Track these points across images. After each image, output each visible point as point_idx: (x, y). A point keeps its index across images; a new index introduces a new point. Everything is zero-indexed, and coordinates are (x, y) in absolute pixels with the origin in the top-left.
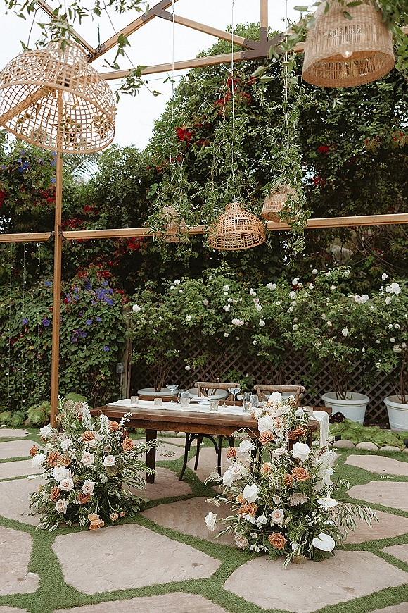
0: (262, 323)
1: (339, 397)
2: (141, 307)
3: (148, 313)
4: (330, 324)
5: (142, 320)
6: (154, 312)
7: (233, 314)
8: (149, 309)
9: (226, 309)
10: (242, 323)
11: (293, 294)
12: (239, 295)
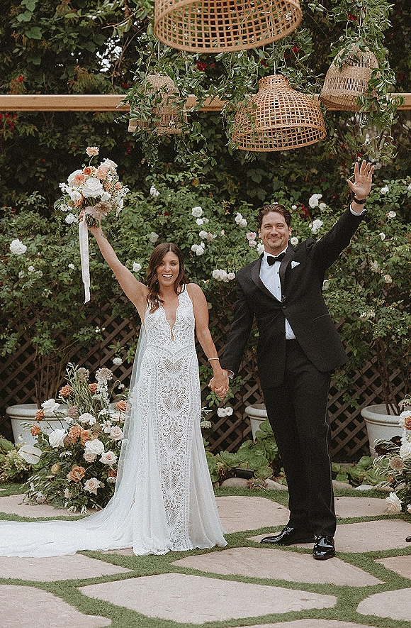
1: (391, 410)
2: (28, 245)
3: (43, 257)
4: (388, 279)
5: (31, 268)
6: (55, 255)
7: (212, 260)
8: (45, 249)
9: (199, 249)
10: (232, 276)
11: (317, 224)
12: (221, 225)
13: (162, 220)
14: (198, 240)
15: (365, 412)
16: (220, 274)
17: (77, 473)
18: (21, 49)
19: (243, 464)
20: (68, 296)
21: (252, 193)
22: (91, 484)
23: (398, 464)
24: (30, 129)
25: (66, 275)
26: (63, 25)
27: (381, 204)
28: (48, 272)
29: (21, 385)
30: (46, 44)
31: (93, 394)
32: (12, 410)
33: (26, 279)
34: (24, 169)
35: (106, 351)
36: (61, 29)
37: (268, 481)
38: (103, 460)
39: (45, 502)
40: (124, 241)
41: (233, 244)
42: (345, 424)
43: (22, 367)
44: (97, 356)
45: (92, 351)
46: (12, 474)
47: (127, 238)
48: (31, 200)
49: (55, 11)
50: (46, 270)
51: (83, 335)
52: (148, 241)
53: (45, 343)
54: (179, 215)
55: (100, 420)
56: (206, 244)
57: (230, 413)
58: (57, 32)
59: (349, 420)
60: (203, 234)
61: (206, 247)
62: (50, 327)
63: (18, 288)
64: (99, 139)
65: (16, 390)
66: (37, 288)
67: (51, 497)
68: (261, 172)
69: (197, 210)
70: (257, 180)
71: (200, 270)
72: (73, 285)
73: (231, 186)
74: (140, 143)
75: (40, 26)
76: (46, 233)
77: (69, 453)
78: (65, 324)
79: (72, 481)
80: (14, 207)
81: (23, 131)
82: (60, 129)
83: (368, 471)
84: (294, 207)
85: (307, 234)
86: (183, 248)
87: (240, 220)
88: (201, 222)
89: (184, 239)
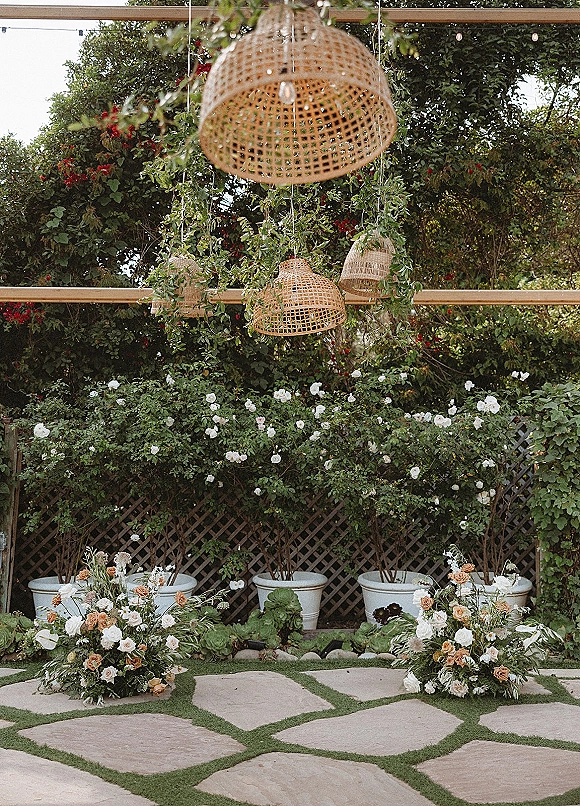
0: (276, 459)
1: (385, 579)
2: (51, 429)
3: (65, 440)
4: (387, 459)
5: (53, 451)
6: (77, 438)
7: (225, 443)
8: (67, 433)
9: (212, 433)
10: (244, 457)
11: (320, 409)
12: (232, 410)
13: (178, 406)
14: (212, 424)
15: (361, 580)
16: (233, 456)
17: (92, 661)
18: (49, 252)
19: (254, 636)
20: (88, 477)
21: (255, 383)
22: (108, 673)
23: (417, 644)
24: (57, 324)
25: (87, 456)
26: (88, 232)
27: (377, 390)
28: (71, 454)
29: (44, 558)
30: (72, 249)
31: (111, 578)
32: (33, 585)
33: (49, 461)
34: (51, 360)
35: (123, 525)
36: (87, 235)
37: (278, 651)
38: (121, 648)
39: (61, 691)
40: (142, 426)
41: (242, 428)
42: (338, 588)
43: (45, 541)
44: (116, 530)
45: (110, 526)
46: (29, 652)
47: (145, 422)
48: (55, 387)
49: (81, 219)
50: (68, 452)
51: (102, 514)
52: (164, 424)
53: (65, 522)
54: (193, 402)
55: (118, 605)
56: (219, 427)
57: (242, 586)
58: (83, 237)
59: (342, 584)
60: (216, 419)
61: (219, 430)
62: (70, 506)
63: (41, 470)
64: (119, 333)
65: (39, 563)
66: (59, 468)
67: (67, 685)
68: (263, 364)
69: (211, 397)
70: (261, 372)
71: (213, 452)
72: (93, 466)
73: (237, 376)
74: (163, 324)
75: (67, 232)
76: (70, 418)
77: (86, 640)
78: (85, 502)
79: (88, 669)
80: (39, 394)
81: (50, 325)
82: (85, 324)
83: (370, 638)
84: (297, 394)
85: (310, 418)
86: (197, 431)
87: (249, 405)
88: (214, 407)
89: (198, 423)
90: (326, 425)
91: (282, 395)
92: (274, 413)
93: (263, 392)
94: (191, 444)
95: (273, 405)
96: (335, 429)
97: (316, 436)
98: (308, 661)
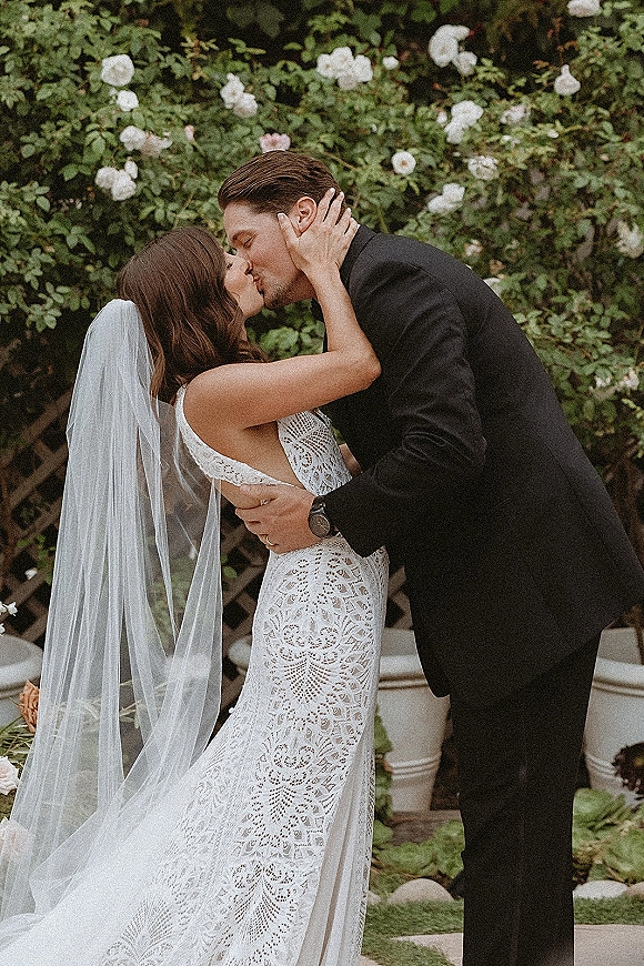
7: (159, 216)
9: (120, 182)
11: (464, 116)
12: (183, 112)
14: (118, 155)
54: (57, 81)
56: (139, 164)
60: (132, 136)
61: (142, 176)
69: (116, 68)
83: (606, 835)
84: (391, 63)
85: (430, 140)
86: (69, 173)
87: (237, 94)
88: (128, 101)
89: (74, 148)
90: (483, 166)
91: (344, 66)
92: (315, 120)
93: (274, 51)
94: (47, 217)
95: (313, 97)
96: (514, 183)
97: (448, 197)
98: (411, 905)
